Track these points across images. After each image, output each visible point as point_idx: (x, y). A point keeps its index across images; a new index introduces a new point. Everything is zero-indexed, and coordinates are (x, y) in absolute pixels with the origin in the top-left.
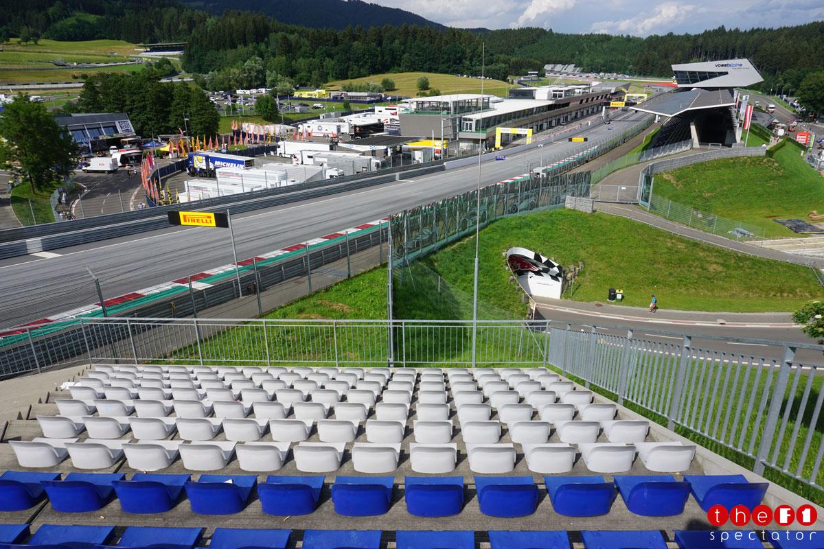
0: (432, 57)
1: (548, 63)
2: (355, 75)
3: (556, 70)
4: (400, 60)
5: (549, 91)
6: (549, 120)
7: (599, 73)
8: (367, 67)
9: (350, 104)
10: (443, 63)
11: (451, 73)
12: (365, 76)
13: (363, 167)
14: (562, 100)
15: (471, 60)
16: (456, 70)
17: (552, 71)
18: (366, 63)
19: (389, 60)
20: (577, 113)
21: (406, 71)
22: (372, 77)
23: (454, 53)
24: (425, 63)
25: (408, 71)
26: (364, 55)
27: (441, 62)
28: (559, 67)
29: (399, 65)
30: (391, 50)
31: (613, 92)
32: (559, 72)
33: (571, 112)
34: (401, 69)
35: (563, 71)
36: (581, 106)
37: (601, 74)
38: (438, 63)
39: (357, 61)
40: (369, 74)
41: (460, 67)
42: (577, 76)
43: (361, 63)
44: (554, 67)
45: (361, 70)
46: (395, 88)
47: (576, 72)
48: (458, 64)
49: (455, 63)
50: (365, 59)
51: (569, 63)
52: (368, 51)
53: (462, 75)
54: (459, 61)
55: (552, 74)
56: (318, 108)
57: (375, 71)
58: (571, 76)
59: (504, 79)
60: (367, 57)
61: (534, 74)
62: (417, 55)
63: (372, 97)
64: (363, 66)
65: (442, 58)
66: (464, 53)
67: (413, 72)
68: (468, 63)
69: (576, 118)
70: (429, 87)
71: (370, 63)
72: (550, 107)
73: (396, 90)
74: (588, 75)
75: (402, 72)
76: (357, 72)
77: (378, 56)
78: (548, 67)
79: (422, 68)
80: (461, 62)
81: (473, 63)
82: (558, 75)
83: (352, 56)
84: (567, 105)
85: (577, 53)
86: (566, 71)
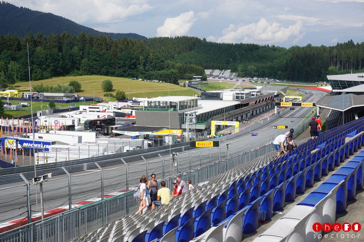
0: (109, 62)
1: (207, 68)
2: (38, 77)
3: (214, 74)
4: (79, 64)
5: (234, 94)
6: (236, 117)
7: (252, 77)
8: (49, 70)
9: (55, 103)
10: (119, 68)
11: (126, 77)
12: (47, 78)
13: (137, 147)
14: (244, 101)
15: (145, 65)
16: (132, 74)
17: (211, 75)
18: (48, 66)
19: (70, 64)
20: (253, 111)
21: (84, 75)
22: (54, 79)
23: (129, 60)
24: (103, 67)
25: (87, 74)
26: (46, 59)
27: (117, 67)
28: (217, 72)
29: (78, 69)
30: (70, 55)
31: (275, 94)
32: (217, 76)
33: (249, 110)
34: (80, 72)
35: (221, 75)
36: (256, 106)
37: (255, 78)
38: (115, 68)
39: (40, 65)
40: (51, 77)
41: (134, 72)
42: (234, 80)
43: (44, 66)
44: (213, 72)
45: (44, 73)
46: (82, 89)
47: (232, 77)
48: (133, 69)
49: (130, 68)
50: (47, 63)
51: (226, 69)
52: (51, 56)
53: (137, 78)
54: (134, 66)
55: (211, 78)
56: (25, 106)
57: (58, 73)
58: (228, 80)
59: (176, 83)
60: (49, 61)
61: (198, 78)
62: (95, 60)
63: (68, 97)
64: (45, 69)
65: (119, 64)
66: (138, 59)
67: (91, 75)
68: (142, 68)
69: (253, 116)
70: (113, 88)
71: (53, 66)
72: (237, 107)
73: (82, 91)
74: (243, 79)
75: (82, 75)
76: (40, 75)
77: (59, 60)
78: (208, 72)
79: (99, 72)
80: (135, 67)
81: (147, 68)
82: (217, 79)
83: (35, 60)
84: (247, 105)
85: (231, 60)
86: (223, 75)
